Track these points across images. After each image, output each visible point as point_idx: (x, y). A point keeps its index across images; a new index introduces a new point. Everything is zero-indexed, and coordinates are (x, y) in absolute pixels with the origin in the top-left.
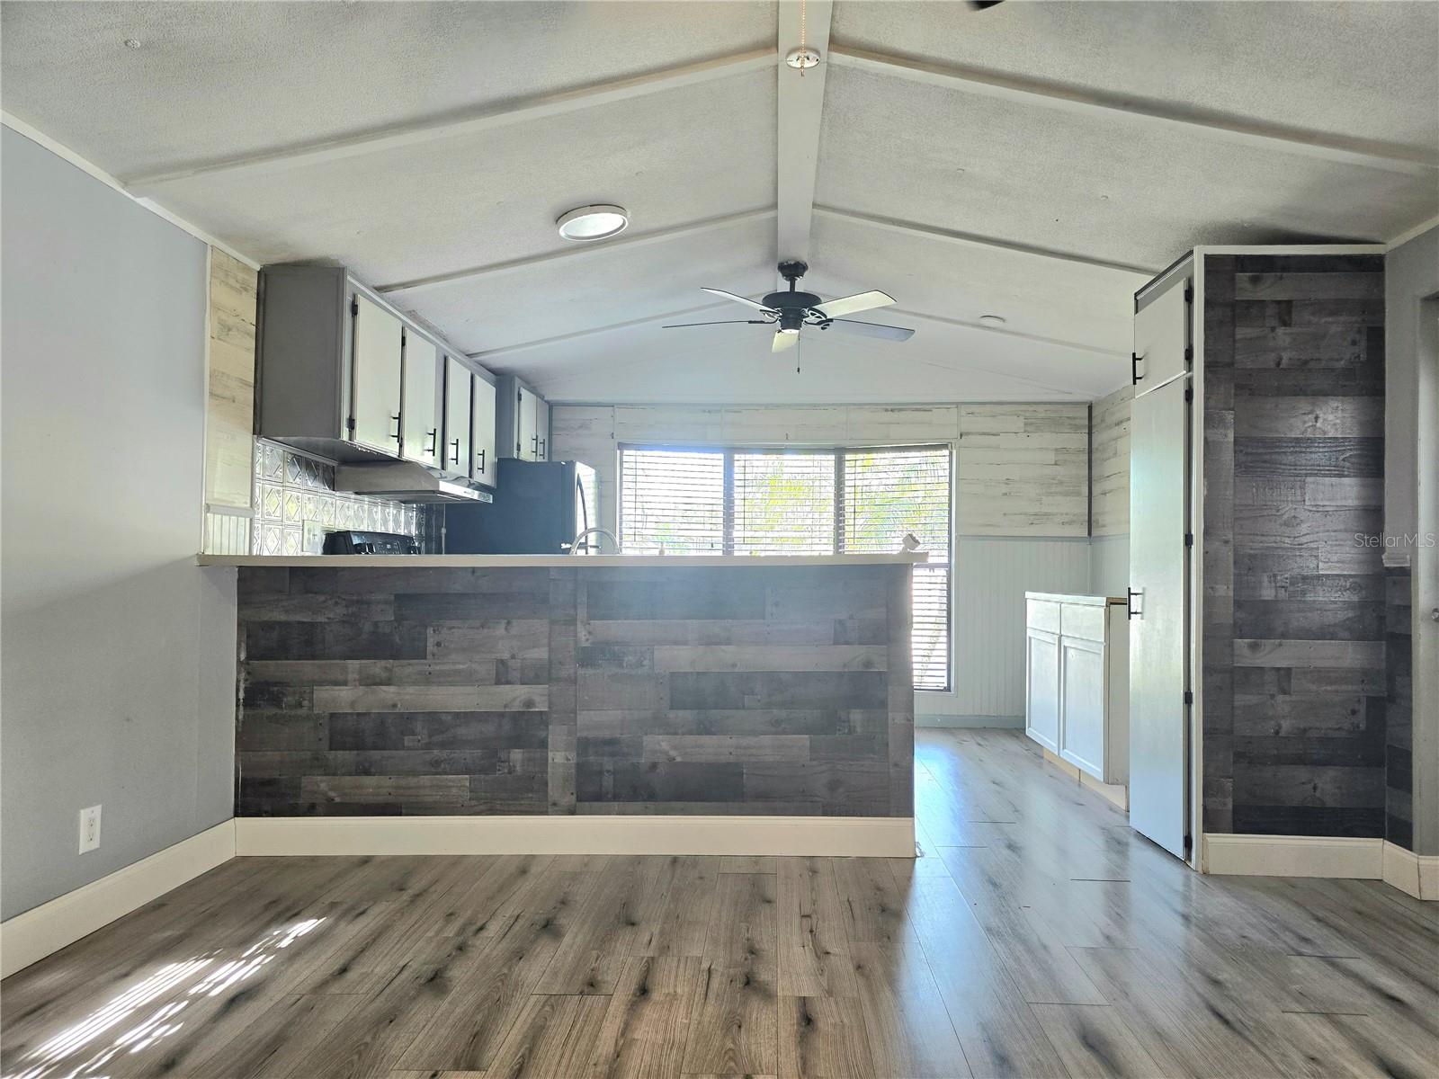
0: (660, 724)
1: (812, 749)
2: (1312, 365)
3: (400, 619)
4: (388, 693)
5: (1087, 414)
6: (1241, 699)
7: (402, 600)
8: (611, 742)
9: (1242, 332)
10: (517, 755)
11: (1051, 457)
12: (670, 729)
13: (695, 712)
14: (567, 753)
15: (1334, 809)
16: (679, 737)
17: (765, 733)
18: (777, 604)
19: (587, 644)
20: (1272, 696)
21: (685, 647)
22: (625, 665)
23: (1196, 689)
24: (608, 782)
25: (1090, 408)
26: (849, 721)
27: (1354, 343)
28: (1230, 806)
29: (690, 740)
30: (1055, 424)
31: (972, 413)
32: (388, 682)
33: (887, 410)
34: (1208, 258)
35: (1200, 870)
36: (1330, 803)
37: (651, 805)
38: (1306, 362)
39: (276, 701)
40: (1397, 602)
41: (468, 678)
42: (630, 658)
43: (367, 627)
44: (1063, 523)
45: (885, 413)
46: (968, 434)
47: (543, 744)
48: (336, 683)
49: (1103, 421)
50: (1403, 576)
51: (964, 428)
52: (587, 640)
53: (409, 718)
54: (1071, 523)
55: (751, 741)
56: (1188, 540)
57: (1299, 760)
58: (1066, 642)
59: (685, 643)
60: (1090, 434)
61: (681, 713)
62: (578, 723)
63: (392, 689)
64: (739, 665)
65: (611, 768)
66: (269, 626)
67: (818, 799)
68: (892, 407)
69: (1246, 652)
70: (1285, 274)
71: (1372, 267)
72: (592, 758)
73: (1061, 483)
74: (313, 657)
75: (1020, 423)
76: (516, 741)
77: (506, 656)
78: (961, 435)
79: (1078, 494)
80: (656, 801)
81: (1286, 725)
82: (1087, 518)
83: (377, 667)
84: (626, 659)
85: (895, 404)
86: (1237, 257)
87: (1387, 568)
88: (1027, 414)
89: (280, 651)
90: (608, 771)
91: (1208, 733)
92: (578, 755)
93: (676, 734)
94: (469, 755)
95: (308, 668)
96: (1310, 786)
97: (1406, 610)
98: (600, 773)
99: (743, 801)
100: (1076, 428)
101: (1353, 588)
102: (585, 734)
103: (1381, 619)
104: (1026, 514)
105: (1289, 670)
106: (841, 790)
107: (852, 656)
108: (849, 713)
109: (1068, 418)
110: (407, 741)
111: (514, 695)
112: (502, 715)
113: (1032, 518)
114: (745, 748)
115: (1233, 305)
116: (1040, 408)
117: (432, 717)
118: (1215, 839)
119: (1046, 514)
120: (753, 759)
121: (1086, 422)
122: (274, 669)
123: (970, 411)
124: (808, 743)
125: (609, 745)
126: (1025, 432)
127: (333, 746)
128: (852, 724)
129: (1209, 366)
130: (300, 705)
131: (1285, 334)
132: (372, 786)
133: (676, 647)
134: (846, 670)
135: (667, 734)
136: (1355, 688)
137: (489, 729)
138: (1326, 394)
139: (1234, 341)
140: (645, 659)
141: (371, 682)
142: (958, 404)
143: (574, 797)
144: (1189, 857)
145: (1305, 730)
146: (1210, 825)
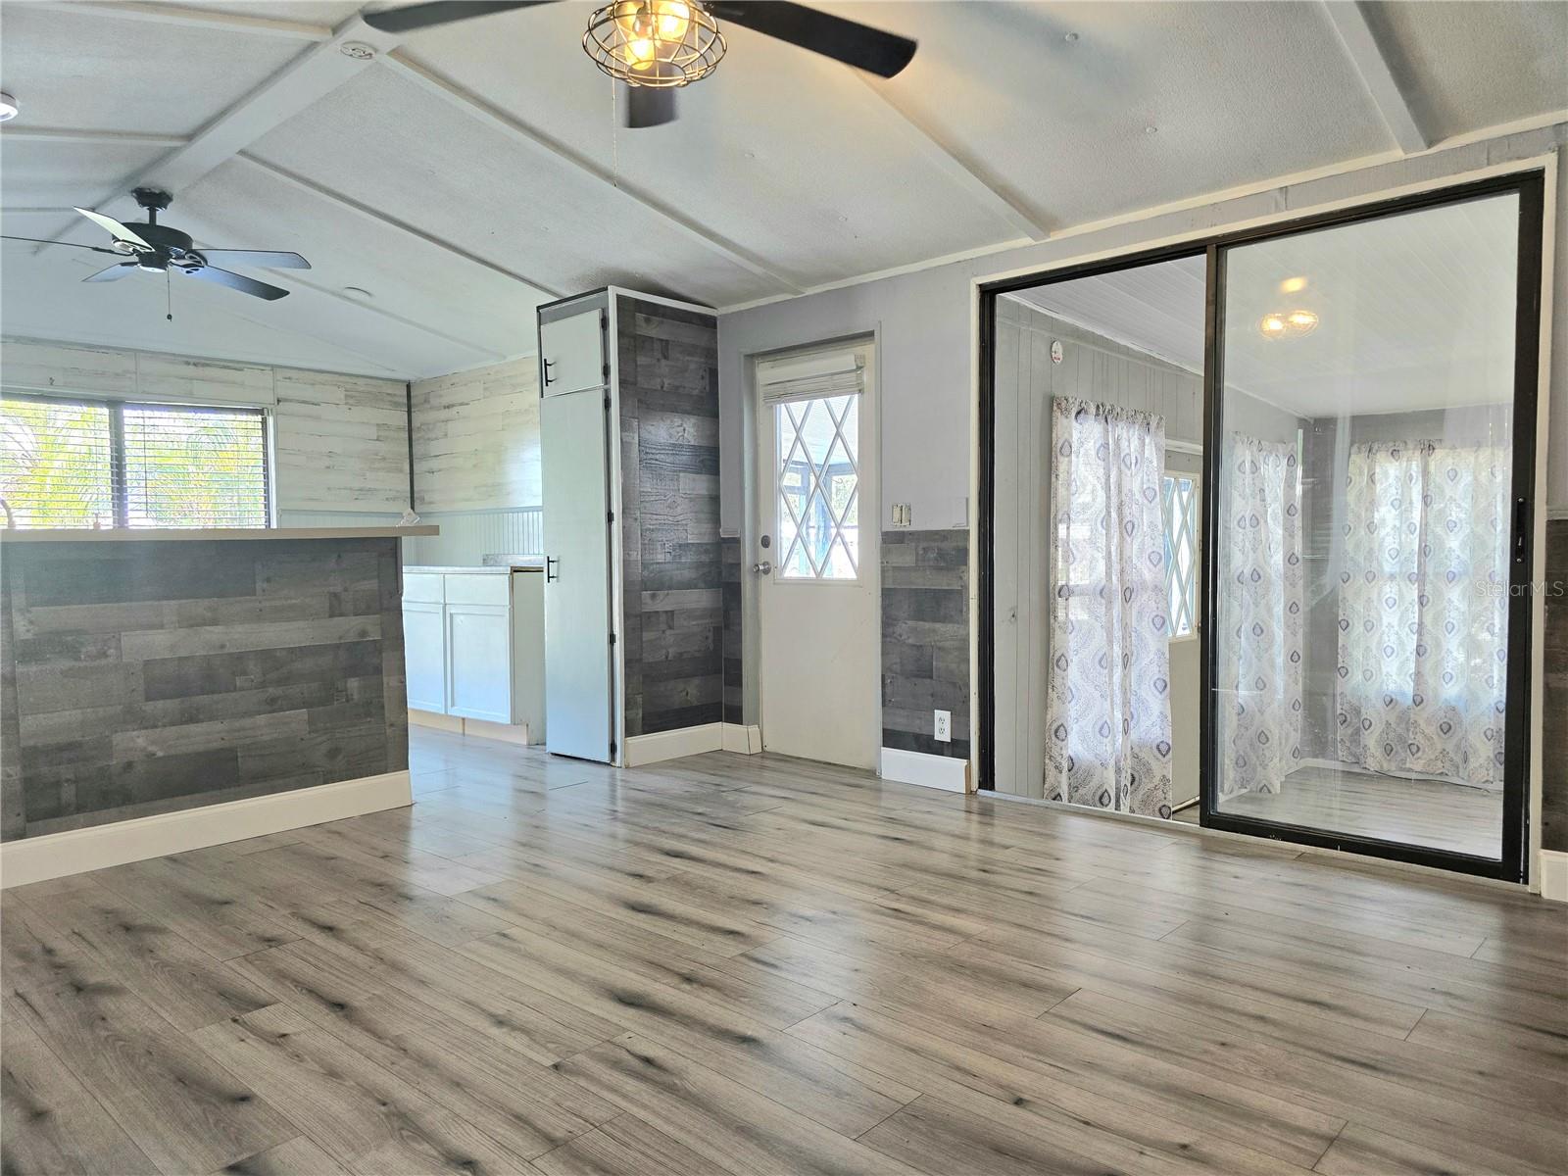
0: (135, 718)
1: (311, 721)
2: (681, 390)
5: (405, 393)
6: (647, 636)
8: (71, 746)
9: (642, 360)
11: (373, 433)
12: (147, 723)
13: (177, 701)
14: (7, 769)
15: (697, 707)
16: (159, 729)
17: (259, 713)
18: (268, 580)
19: (29, 636)
20: (664, 632)
21: (160, 631)
22: (83, 657)
23: (618, 631)
24: (68, 793)
25: (408, 387)
26: (346, 690)
27: (703, 378)
28: (641, 715)
29: (172, 732)
30: (374, 399)
31: (290, 378)
33: (188, 363)
34: (619, 298)
35: (623, 766)
36: (695, 703)
37: (129, 809)
38: (677, 388)
40: (730, 561)
42: (89, 648)
44: (387, 499)
45: (185, 366)
46: (286, 400)
49: (426, 401)
50: (735, 543)
51: (282, 394)
52: (28, 631)
54: (394, 499)
55: (247, 722)
56: (610, 517)
57: (678, 676)
58: (450, 610)
59: (162, 627)
60: (409, 413)
61: (160, 704)
62: (21, 731)
64: (228, 644)
65: (71, 776)
67: (319, 769)
68: (194, 360)
69: (649, 601)
70: (665, 320)
71: (709, 323)
72: (44, 769)
73: (384, 459)
75: (340, 394)
78: (279, 401)
79: (401, 471)
80: (134, 803)
81: (672, 651)
82: (409, 495)
84: (84, 650)
85: (199, 358)
86: (637, 300)
87: (723, 539)
88: (348, 387)
90: (67, 781)
91: (628, 663)
92: (24, 768)
93: (156, 727)
96: (684, 693)
97: (737, 566)
98: (58, 784)
99: (239, 786)
100: (396, 405)
101: (706, 552)
102: (32, 743)
103: (720, 573)
104: (351, 489)
105: (672, 612)
106: (340, 757)
107: (348, 627)
108: (346, 682)
109: (388, 394)
113: (357, 493)
114: (239, 731)
115: (635, 337)
116: (361, 381)
118: (632, 740)
119: (369, 490)
120: (248, 741)
121: (405, 401)
123: (288, 375)
124: (306, 717)
125: (66, 750)
126: (346, 404)
128: (349, 693)
129: (622, 383)
131: (666, 366)
133: (150, 632)
134: (342, 641)
135: (146, 728)
136: (707, 621)
138: (689, 413)
139: (636, 366)
140: (109, 648)
142: (273, 367)
143: (21, 819)
144: (613, 759)
145: (681, 654)
146: (630, 732)
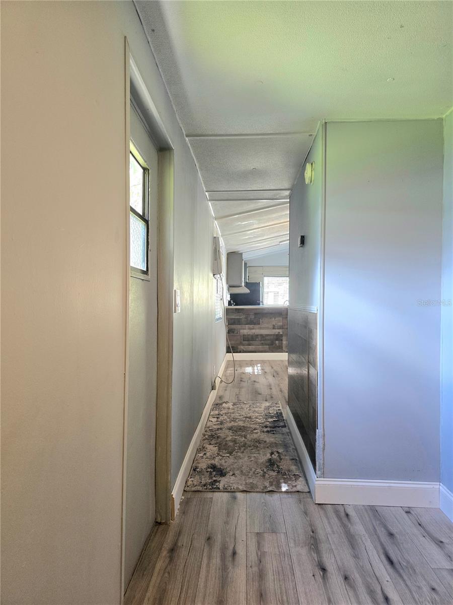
3: (255, 317)
4: (253, 331)
7: (256, 314)
10: (277, 342)
32: (253, 329)
39: (233, 332)
41: (268, 328)
43: (249, 319)
47: (282, 340)
48: (244, 329)
53: (257, 335)
63: (254, 330)
66: (232, 319)
74: (240, 324)
76: (277, 340)
77: (274, 324)
83: (251, 326)
89: (234, 323)
94: (269, 342)
95: (239, 327)
110: (257, 339)
111: (276, 331)
112: (274, 335)
117: (261, 335)
122: (233, 327)
127: (244, 341)
130: (237, 333)
132: (251, 348)
137: (272, 337)
141: (250, 329)
